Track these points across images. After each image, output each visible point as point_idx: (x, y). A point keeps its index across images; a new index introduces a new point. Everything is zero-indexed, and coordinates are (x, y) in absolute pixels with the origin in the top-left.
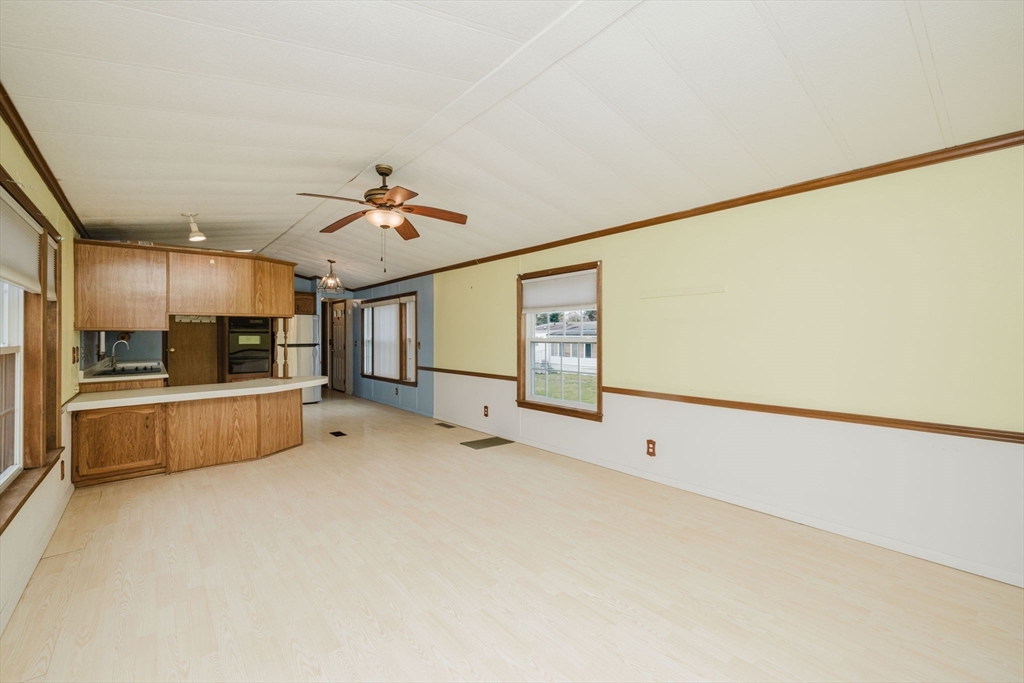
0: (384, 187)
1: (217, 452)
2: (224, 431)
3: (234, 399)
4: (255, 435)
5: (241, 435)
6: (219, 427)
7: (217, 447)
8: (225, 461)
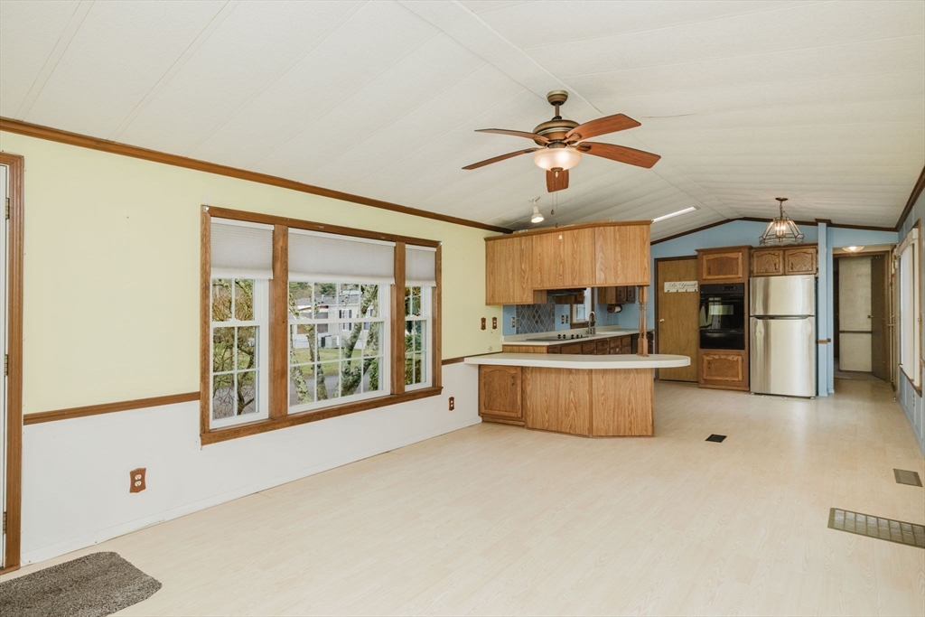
0: (558, 118)
1: (558, 420)
2: (562, 401)
3: (570, 371)
4: (587, 412)
5: (576, 409)
6: (558, 396)
7: (558, 414)
8: (563, 430)
